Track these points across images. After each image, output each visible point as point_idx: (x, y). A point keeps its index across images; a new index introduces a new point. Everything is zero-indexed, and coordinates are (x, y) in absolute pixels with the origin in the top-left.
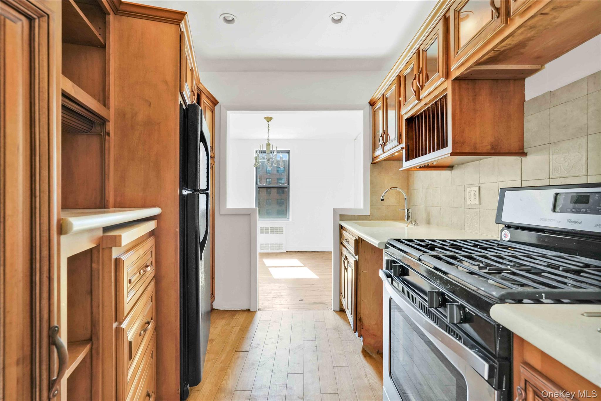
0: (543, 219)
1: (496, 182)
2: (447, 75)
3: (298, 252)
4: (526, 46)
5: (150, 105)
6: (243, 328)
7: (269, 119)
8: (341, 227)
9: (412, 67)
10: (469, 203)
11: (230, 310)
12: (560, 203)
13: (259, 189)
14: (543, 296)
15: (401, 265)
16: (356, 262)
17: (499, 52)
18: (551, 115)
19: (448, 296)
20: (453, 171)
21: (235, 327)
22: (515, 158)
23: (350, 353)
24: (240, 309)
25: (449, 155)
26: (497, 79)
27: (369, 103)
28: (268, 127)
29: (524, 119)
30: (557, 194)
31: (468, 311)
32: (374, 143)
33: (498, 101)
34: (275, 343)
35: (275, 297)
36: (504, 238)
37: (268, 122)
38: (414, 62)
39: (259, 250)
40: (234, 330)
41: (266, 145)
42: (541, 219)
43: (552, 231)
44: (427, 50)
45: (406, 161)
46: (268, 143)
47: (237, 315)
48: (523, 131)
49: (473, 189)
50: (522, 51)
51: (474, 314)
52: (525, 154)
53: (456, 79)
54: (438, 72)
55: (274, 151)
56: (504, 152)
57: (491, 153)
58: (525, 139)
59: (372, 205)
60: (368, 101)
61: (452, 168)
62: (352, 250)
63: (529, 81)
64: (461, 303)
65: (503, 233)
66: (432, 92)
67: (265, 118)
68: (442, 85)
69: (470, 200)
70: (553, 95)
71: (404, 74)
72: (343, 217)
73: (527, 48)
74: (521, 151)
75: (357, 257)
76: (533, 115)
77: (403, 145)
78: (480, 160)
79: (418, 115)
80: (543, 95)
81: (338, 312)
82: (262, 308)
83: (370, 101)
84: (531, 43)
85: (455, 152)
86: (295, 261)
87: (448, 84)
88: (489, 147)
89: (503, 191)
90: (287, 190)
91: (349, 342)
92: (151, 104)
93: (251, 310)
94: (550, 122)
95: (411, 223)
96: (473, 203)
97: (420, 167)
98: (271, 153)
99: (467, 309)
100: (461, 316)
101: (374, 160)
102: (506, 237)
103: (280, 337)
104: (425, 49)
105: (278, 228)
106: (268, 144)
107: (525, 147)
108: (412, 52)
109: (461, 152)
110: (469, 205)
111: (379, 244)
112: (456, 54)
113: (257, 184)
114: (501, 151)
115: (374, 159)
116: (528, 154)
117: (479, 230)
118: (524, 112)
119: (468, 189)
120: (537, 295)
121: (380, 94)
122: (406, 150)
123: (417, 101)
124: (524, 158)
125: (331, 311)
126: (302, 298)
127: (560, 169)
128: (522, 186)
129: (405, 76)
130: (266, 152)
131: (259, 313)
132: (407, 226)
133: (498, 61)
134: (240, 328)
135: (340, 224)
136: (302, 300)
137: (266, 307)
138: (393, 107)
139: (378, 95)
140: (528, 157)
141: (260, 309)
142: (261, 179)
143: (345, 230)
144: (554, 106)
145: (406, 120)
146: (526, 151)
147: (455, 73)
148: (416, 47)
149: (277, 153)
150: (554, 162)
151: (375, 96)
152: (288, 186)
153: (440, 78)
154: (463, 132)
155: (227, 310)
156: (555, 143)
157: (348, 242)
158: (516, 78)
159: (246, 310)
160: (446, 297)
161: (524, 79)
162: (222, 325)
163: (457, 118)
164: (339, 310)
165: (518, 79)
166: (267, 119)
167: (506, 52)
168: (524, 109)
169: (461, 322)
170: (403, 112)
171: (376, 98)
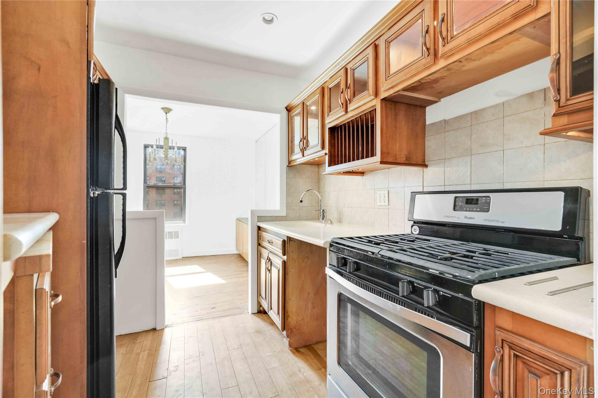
0: (446, 216)
1: (403, 187)
2: (376, 94)
3: (196, 257)
4: (438, 82)
5: (39, 69)
6: (151, 352)
7: (167, 110)
8: (259, 228)
9: (339, 81)
10: (379, 204)
11: (129, 334)
12: (459, 204)
13: (148, 189)
14: (496, 274)
15: (355, 261)
16: (284, 263)
17: (421, 83)
18: (446, 138)
19: (417, 283)
20: (364, 177)
21: (141, 353)
22: (419, 168)
23: (279, 352)
24: (142, 331)
25: (379, 163)
26: (410, 104)
27: (285, 108)
28: (167, 119)
29: (426, 139)
30: (456, 197)
31: (443, 294)
32: (291, 147)
33: (410, 122)
34: (197, 360)
35: (183, 309)
36: (414, 232)
37: (166, 113)
38: (340, 77)
39: (166, 258)
40: (141, 357)
41: (164, 139)
42: (445, 216)
43: (452, 225)
44: (355, 69)
45: (329, 166)
46: (166, 137)
47: (139, 338)
48: (425, 147)
49: (382, 192)
50: (434, 85)
51: (450, 296)
52: (426, 166)
53: (384, 100)
54: (368, 91)
55: (174, 147)
56: (414, 163)
57: (406, 164)
58: (426, 154)
59: (288, 206)
60: (285, 106)
61: (363, 174)
62: (279, 251)
63: (429, 110)
64: (433, 288)
65: (413, 228)
66: (360, 107)
67: (162, 108)
68: (371, 102)
69: (380, 201)
70: (447, 122)
71: (329, 86)
72: (261, 219)
73: (438, 84)
74: (423, 163)
75: (285, 258)
76: (432, 136)
77: (327, 151)
78: (389, 168)
79: (340, 125)
80: (440, 122)
81: (256, 315)
82: (169, 324)
83: (288, 106)
84: (442, 81)
85: (383, 161)
86: (195, 268)
87: (376, 102)
88: (405, 159)
89: (414, 194)
90: (183, 190)
91: (275, 341)
92: (41, 68)
93: (157, 329)
94: (445, 143)
95: (326, 222)
96: (382, 204)
97: (344, 172)
98: (170, 149)
99: (442, 293)
100: (436, 299)
101: (290, 164)
102: (416, 232)
103: (201, 352)
104: (354, 68)
105: (172, 232)
106: (166, 139)
107: (426, 161)
108: (338, 68)
109: (387, 161)
110: (379, 206)
111: (325, 243)
112: (387, 78)
113: (145, 183)
114: (412, 163)
115: (290, 162)
116: (428, 166)
117: (388, 227)
118: (425, 133)
119: (379, 192)
120: (494, 275)
121: (299, 100)
122: (329, 156)
123: (344, 113)
124: (425, 169)
125: (248, 314)
126: (213, 306)
127: (452, 178)
128: (424, 191)
129: (330, 88)
130: (164, 148)
131: (167, 331)
132: (326, 226)
133: (416, 90)
134: (148, 352)
135: (257, 226)
136: (214, 308)
137: (174, 322)
138: (315, 116)
139: (297, 101)
140: (429, 169)
141: (167, 325)
142: (151, 178)
143: (265, 230)
144: (447, 131)
145: (329, 128)
146: (426, 163)
147: (384, 95)
148: (343, 64)
149: (178, 149)
150: (448, 173)
151: (293, 102)
152: (184, 185)
153: (370, 96)
154: (388, 145)
155: (124, 335)
156: (449, 159)
157: (271, 243)
158: (421, 106)
159: (151, 330)
160: (416, 285)
161: (426, 107)
162: (122, 354)
163: (384, 131)
164: (257, 312)
165: (422, 107)
166: (165, 109)
167: (424, 84)
168: (425, 131)
169: (437, 303)
170: (327, 121)
171: (294, 104)
